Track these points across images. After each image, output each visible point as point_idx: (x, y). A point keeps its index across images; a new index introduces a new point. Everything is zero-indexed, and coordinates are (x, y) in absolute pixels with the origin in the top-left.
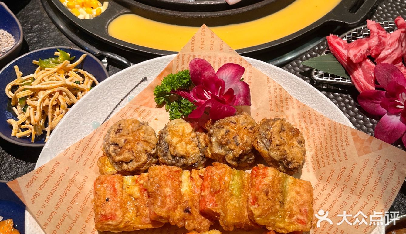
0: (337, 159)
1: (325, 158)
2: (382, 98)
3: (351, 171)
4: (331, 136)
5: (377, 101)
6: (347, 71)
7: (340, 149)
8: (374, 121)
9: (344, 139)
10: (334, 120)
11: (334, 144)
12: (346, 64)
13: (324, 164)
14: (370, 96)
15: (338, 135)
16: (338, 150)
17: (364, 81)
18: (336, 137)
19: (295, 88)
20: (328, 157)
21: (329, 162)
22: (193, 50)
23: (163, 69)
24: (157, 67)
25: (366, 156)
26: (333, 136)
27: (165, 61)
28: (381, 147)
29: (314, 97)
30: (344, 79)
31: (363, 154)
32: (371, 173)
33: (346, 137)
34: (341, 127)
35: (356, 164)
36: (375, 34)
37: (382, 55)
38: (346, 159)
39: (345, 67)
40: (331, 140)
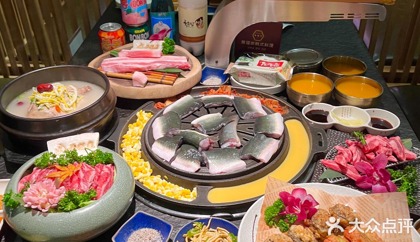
0: (372, 211)
1: (366, 214)
2: (367, 179)
3: (383, 214)
4: (361, 204)
5: (365, 181)
6: (343, 173)
7: (371, 206)
8: (369, 191)
9: (370, 201)
10: (357, 196)
11: (366, 206)
12: (340, 170)
13: (367, 217)
14: (361, 180)
15: (365, 201)
16: (370, 207)
17: (354, 174)
18: (365, 202)
19: (328, 189)
20: (367, 213)
21: (369, 215)
22: (270, 191)
23: (261, 207)
24: (258, 207)
25: (384, 203)
26: (362, 203)
27: (260, 202)
28: (389, 196)
29: (340, 190)
30: (344, 178)
31: (383, 203)
32: (392, 209)
33: (370, 200)
34: (363, 197)
35: (383, 209)
36: (344, 151)
37: (354, 159)
38: (377, 209)
39: (341, 172)
40: (363, 205)
